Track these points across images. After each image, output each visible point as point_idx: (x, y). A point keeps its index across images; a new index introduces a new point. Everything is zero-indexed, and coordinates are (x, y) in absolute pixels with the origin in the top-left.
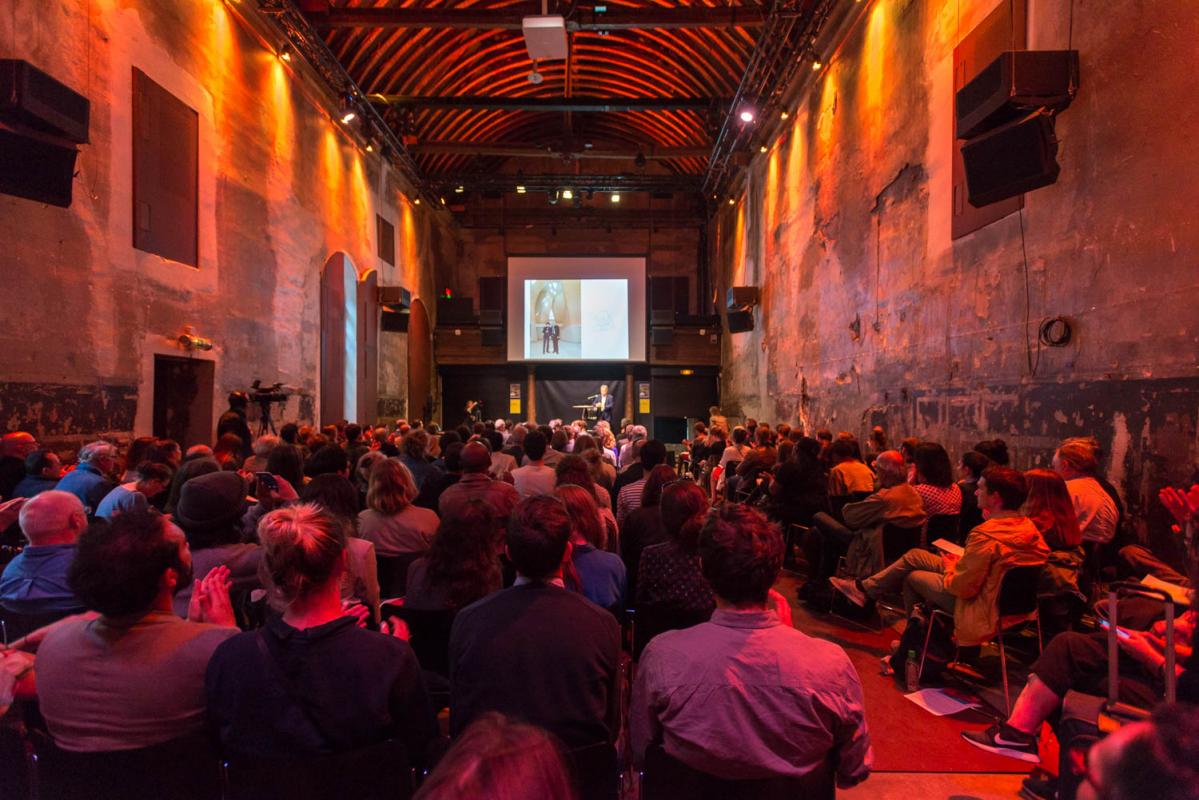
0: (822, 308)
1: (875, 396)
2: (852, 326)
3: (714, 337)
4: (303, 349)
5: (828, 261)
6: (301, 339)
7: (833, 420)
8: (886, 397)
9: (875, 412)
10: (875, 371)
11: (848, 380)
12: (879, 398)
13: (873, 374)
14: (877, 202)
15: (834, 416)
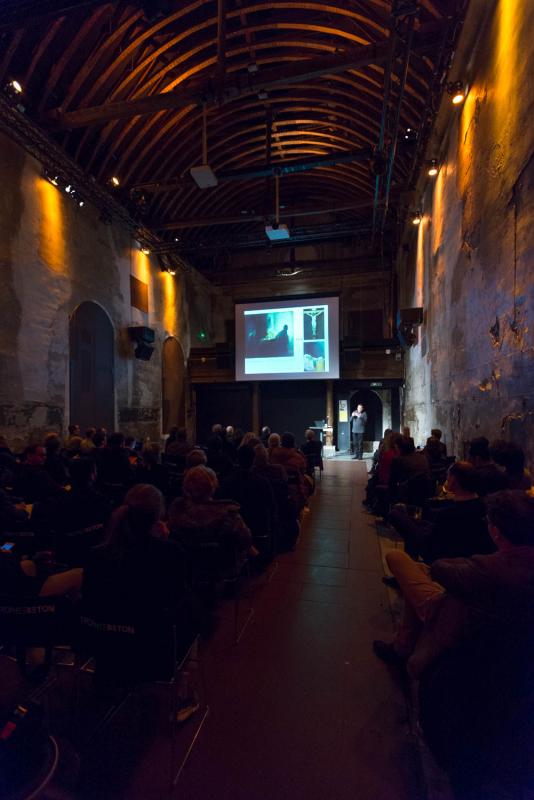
0: (468, 317)
1: (513, 404)
2: (492, 330)
3: (399, 356)
4: (51, 373)
5: (472, 270)
6: (49, 366)
7: (477, 427)
8: (524, 404)
9: (513, 420)
10: (513, 376)
11: (489, 386)
12: (517, 405)
13: (511, 379)
14: (514, 194)
15: (478, 423)
